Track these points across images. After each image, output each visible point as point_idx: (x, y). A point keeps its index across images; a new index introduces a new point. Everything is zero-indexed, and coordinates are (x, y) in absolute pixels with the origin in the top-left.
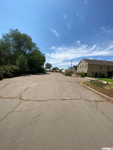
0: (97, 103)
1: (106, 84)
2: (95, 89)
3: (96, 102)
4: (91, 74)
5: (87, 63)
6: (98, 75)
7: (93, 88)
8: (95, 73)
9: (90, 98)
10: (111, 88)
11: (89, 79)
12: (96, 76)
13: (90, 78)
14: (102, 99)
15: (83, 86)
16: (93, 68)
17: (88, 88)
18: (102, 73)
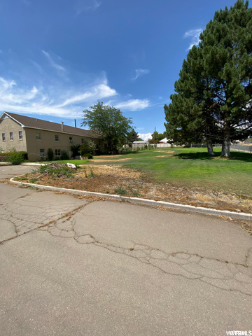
0: (71, 219)
1: (76, 169)
2: (58, 185)
3: (68, 215)
4: (39, 155)
5: (23, 126)
6: (55, 156)
7: (50, 184)
8: (46, 152)
9: (48, 215)
10: (86, 174)
11: (35, 166)
12: (50, 157)
13: (38, 164)
14: (79, 203)
15: (22, 187)
16: (40, 138)
17: (37, 189)
18: (62, 149)
